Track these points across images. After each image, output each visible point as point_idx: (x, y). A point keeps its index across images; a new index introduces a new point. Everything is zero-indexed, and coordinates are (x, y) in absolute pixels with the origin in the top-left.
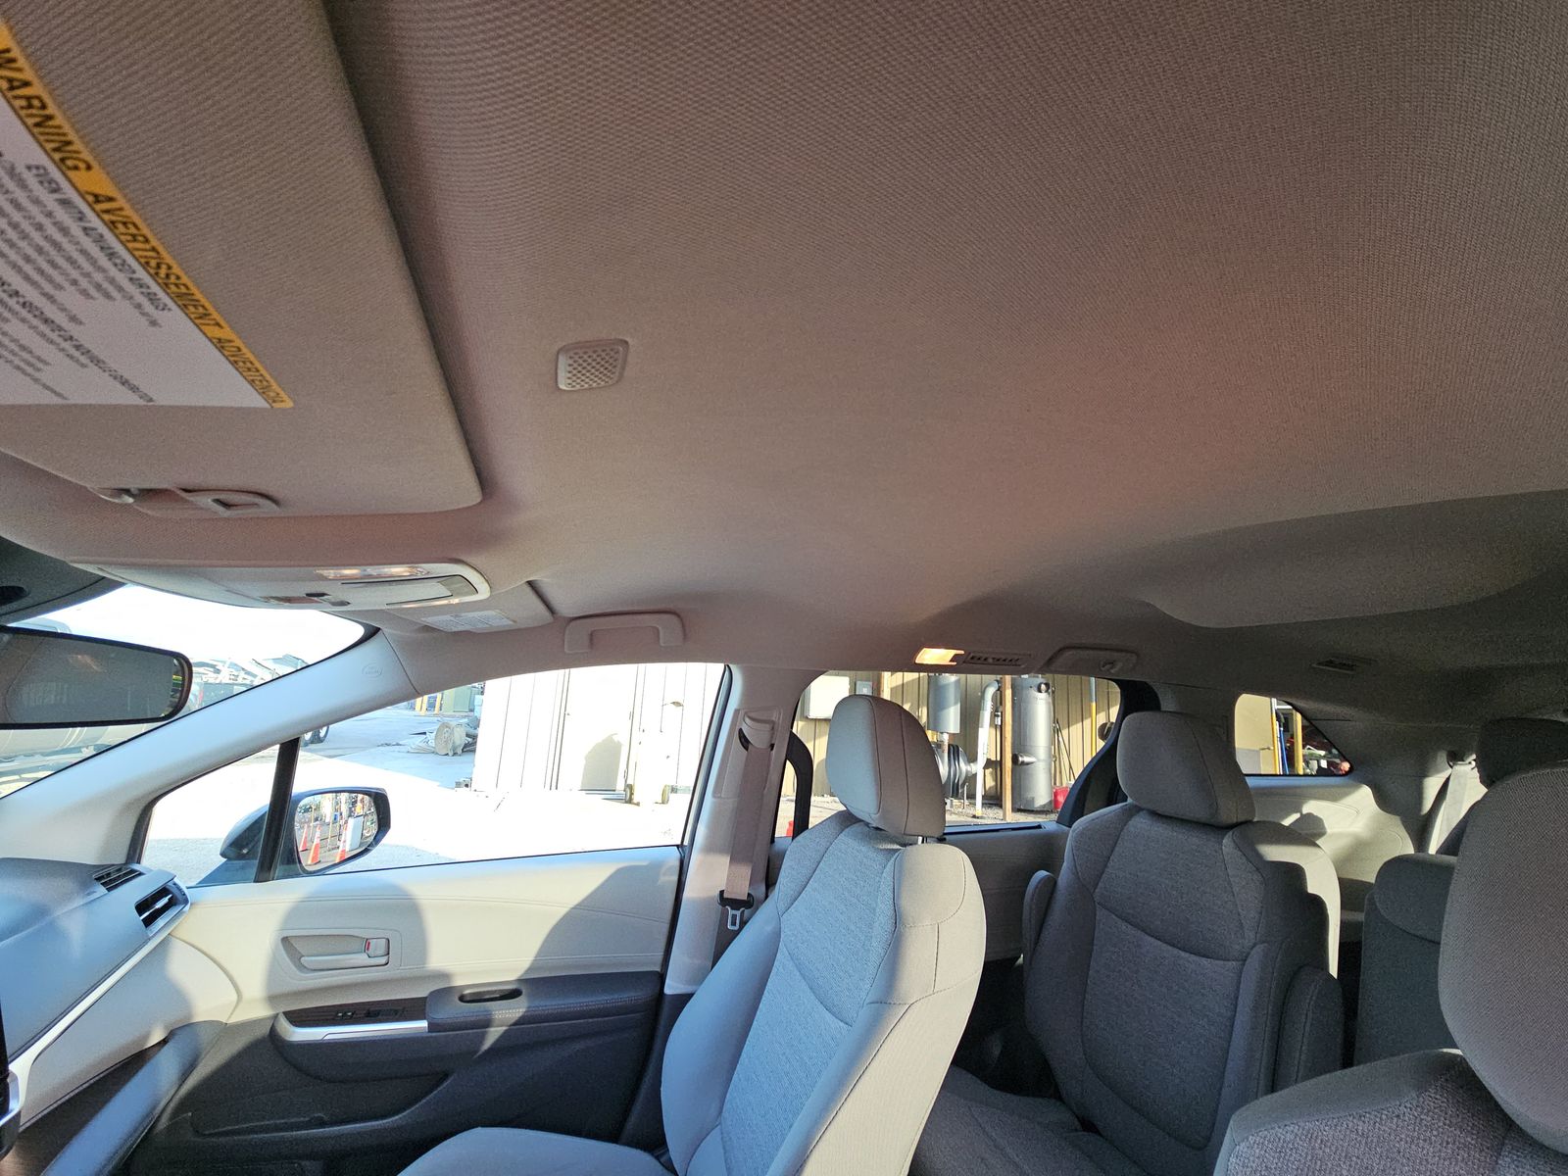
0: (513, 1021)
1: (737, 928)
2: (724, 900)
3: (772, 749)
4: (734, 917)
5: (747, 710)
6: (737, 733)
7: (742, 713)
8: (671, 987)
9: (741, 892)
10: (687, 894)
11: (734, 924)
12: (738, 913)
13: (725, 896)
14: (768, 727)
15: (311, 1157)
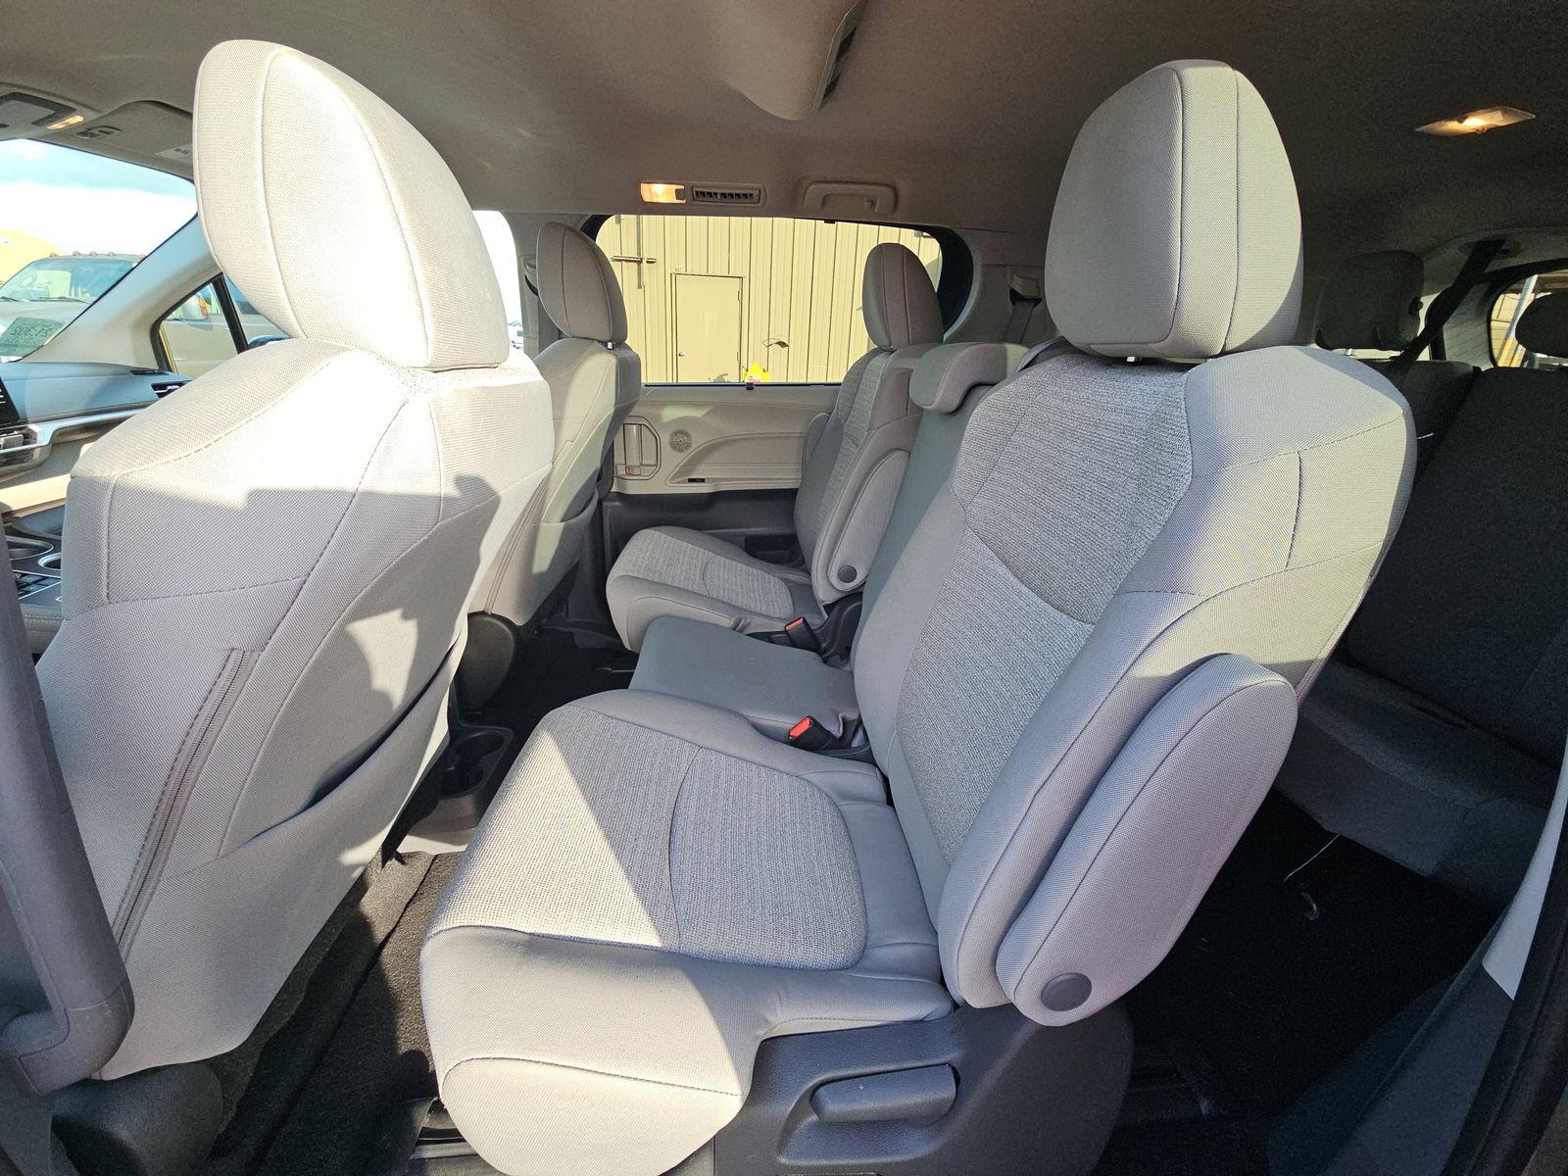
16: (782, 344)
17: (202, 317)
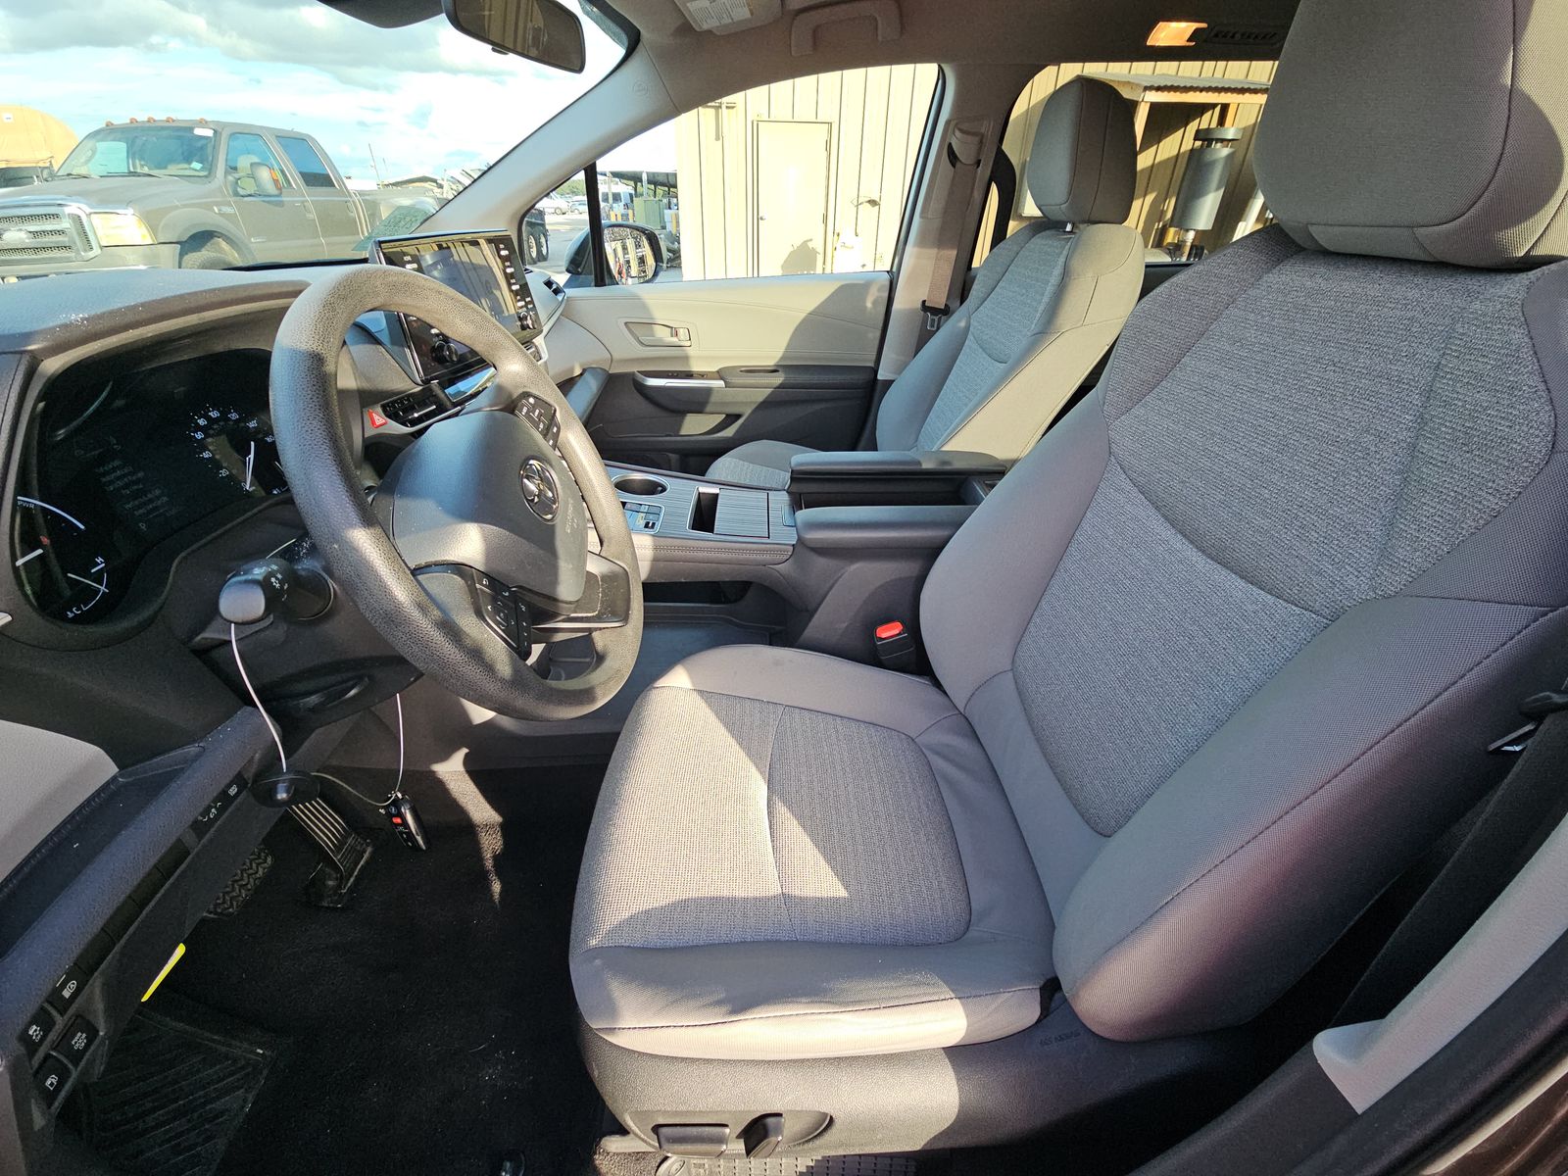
0: (777, 385)
1: (935, 329)
2: (925, 307)
3: (978, 167)
4: (933, 320)
5: (957, 122)
6: (946, 147)
7: (953, 123)
8: (882, 375)
9: (940, 302)
10: (896, 306)
11: (932, 326)
12: (936, 318)
13: (927, 304)
14: (977, 139)
15: (673, 451)
16: (873, 203)
17: (276, 192)
